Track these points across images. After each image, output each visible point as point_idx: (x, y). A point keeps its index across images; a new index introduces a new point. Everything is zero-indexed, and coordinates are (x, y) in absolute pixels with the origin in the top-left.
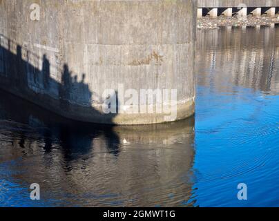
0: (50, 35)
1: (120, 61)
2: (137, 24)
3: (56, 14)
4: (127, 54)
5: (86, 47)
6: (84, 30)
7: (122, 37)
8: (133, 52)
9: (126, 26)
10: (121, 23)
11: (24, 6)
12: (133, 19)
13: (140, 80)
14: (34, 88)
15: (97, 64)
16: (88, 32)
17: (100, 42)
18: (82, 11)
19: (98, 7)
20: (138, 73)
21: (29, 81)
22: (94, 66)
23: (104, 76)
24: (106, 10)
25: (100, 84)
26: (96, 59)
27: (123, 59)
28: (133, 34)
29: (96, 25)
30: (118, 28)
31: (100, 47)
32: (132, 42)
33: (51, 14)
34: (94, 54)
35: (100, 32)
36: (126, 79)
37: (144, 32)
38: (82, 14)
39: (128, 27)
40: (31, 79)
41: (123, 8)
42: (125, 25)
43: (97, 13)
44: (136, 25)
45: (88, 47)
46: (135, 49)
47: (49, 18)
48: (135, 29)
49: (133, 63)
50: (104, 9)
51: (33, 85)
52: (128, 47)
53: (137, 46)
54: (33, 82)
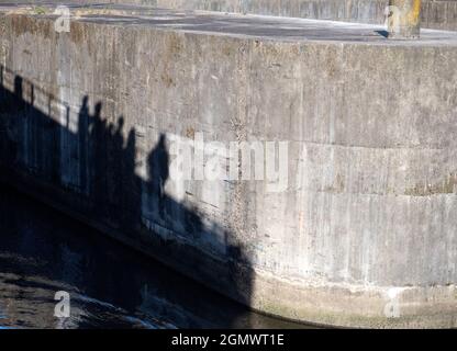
0: (209, 117)
1: (385, 186)
2: (430, 100)
3: (228, 72)
4: (404, 168)
5: (305, 150)
6: (301, 111)
7: (395, 130)
8: (417, 165)
9: (405, 104)
10: (392, 98)
11: (140, 49)
12: (422, 90)
13: (431, 228)
14: (157, 228)
15: (329, 189)
16: (311, 115)
17: (340, 141)
18: (298, 67)
19: (339, 59)
20: (427, 213)
21: (145, 211)
22: (323, 193)
23: (347, 219)
24: (358, 68)
25: (336, 235)
26: (327, 178)
27: (392, 180)
28: (420, 124)
29: (333, 101)
30: (384, 109)
31: (338, 153)
32: (417, 142)
33: (214, 70)
34: (325, 167)
35: (341, 116)
36: (398, 226)
37: (445, 119)
38: (298, 74)
39: (408, 109)
40: (151, 209)
41: (400, 63)
42: (403, 102)
43: (334, 72)
44: (427, 103)
45: (310, 152)
46: (423, 158)
47: (207, 80)
48: (426, 112)
49: (416, 191)
50: (354, 66)
51: (156, 222)
52: (405, 152)
53: (428, 152)
54: (155, 214)
